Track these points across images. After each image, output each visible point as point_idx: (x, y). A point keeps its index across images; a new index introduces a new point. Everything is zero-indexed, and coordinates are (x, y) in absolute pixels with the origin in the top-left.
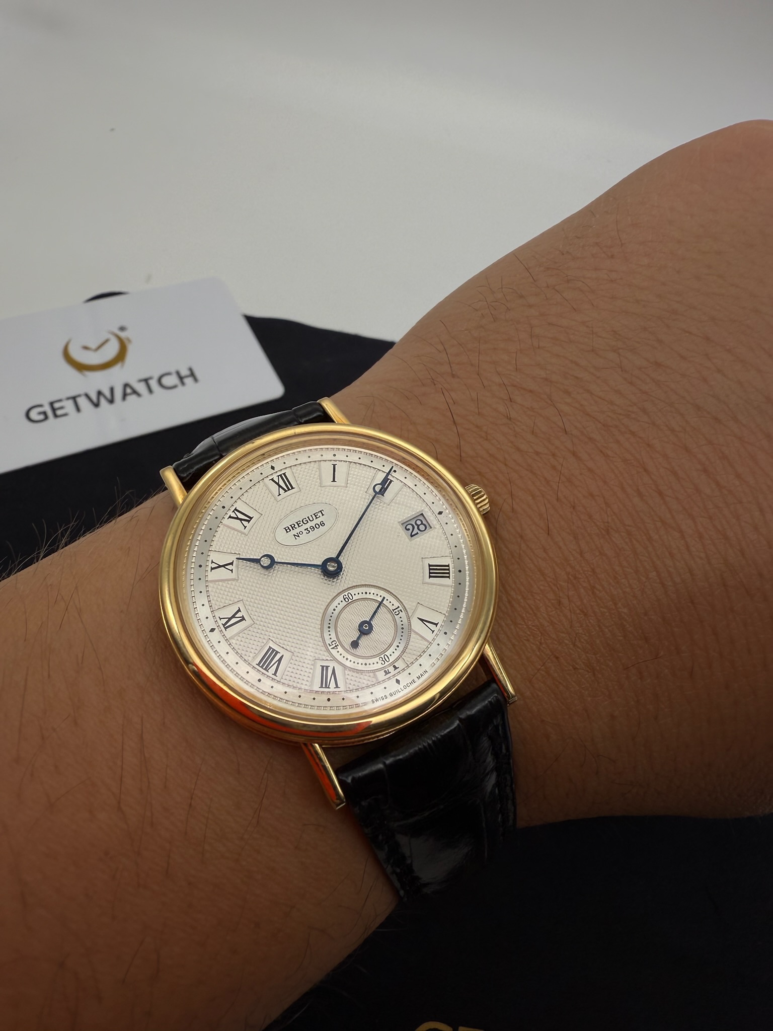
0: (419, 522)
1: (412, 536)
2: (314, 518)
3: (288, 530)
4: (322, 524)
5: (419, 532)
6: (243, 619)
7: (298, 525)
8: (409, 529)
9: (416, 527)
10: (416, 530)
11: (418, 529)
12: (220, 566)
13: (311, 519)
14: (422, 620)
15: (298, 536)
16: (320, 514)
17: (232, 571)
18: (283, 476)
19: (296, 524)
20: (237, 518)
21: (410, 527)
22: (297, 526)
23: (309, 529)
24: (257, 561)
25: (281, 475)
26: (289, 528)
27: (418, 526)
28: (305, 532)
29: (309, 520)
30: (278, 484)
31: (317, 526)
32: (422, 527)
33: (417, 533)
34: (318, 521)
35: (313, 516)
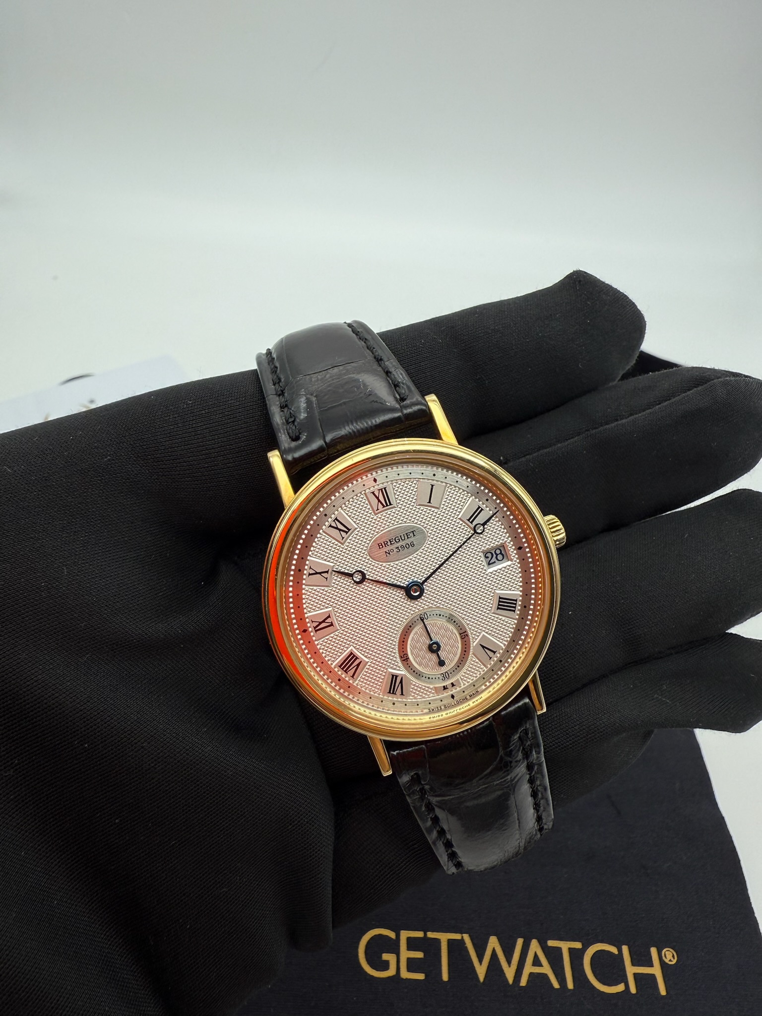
0: (498, 551)
1: (489, 564)
2: (406, 537)
3: (381, 547)
4: (412, 545)
5: (496, 561)
6: (332, 625)
7: (391, 542)
8: (488, 557)
9: (495, 556)
10: (494, 559)
11: (496, 558)
12: (317, 573)
13: (403, 539)
14: (483, 647)
15: (389, 554)
16: (412, 534)
17: (327, 578)
18: (384, 491)
19: (389, 541)
20: (337, 528)
21: (489, 555)
22: (389, 543)
23: (400, 548)
24: (350, 575)
25: (381, 489)
26: (382, 545)
27: (497, 555)
28: (395, 550)
29: (401, 539)
30: (378, 498)
31: (407, 545)
32: (500, 557)
33: (495, 562)
34: (408, 541)
35: (405, 535)
